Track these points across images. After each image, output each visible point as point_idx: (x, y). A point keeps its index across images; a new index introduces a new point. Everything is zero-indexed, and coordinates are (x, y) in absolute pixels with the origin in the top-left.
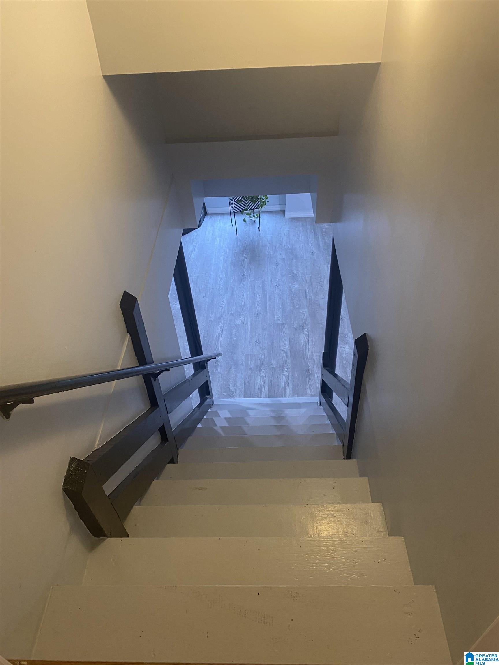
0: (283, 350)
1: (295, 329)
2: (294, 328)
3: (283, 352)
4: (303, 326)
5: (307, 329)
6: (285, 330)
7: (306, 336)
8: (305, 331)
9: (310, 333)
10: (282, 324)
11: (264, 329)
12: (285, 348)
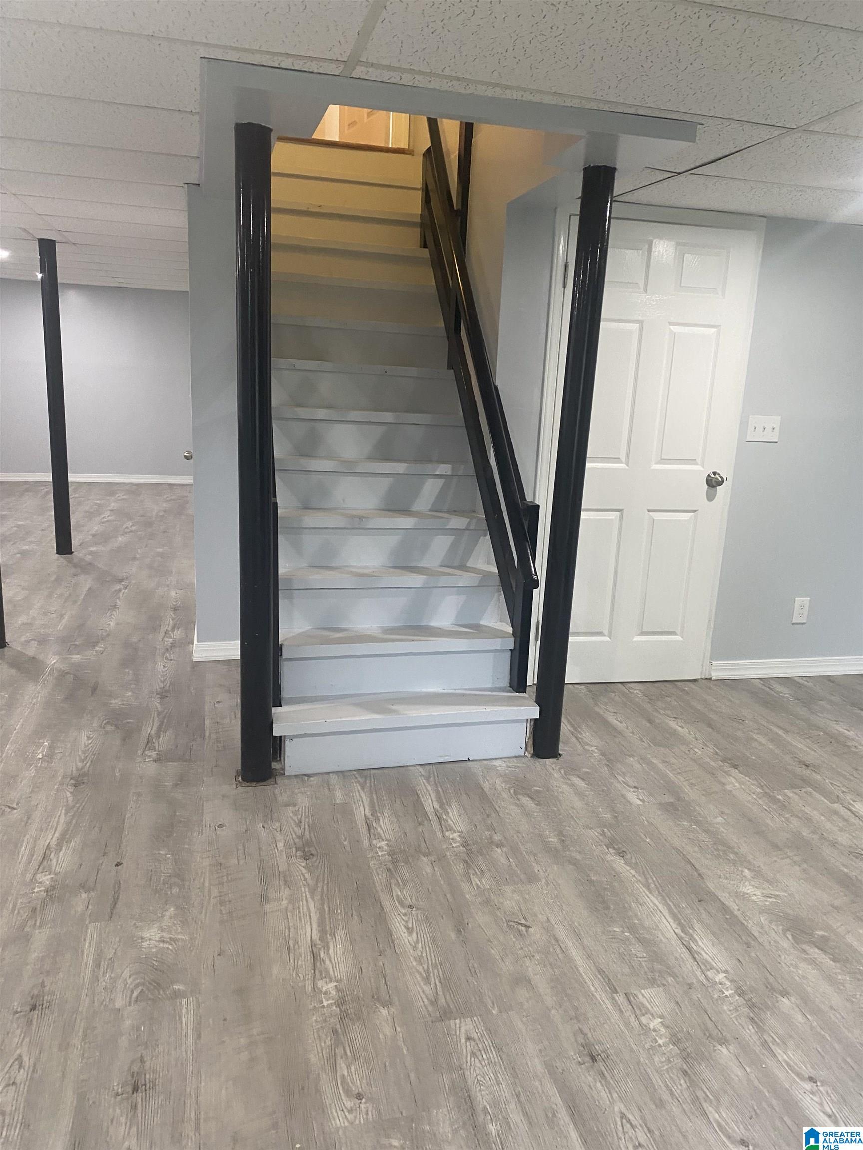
0: (410, 907)
1: (378, 999)
2: (387, 1004)
3: (409, 902)
4: (343, 1017)
5: (325, 1003)
6: (426, 988)
7: (327, 972)
8: (334, 992)
9: (309, 988)
10: (446, 1014)
11: (521, 980)
12: (405, 915)
